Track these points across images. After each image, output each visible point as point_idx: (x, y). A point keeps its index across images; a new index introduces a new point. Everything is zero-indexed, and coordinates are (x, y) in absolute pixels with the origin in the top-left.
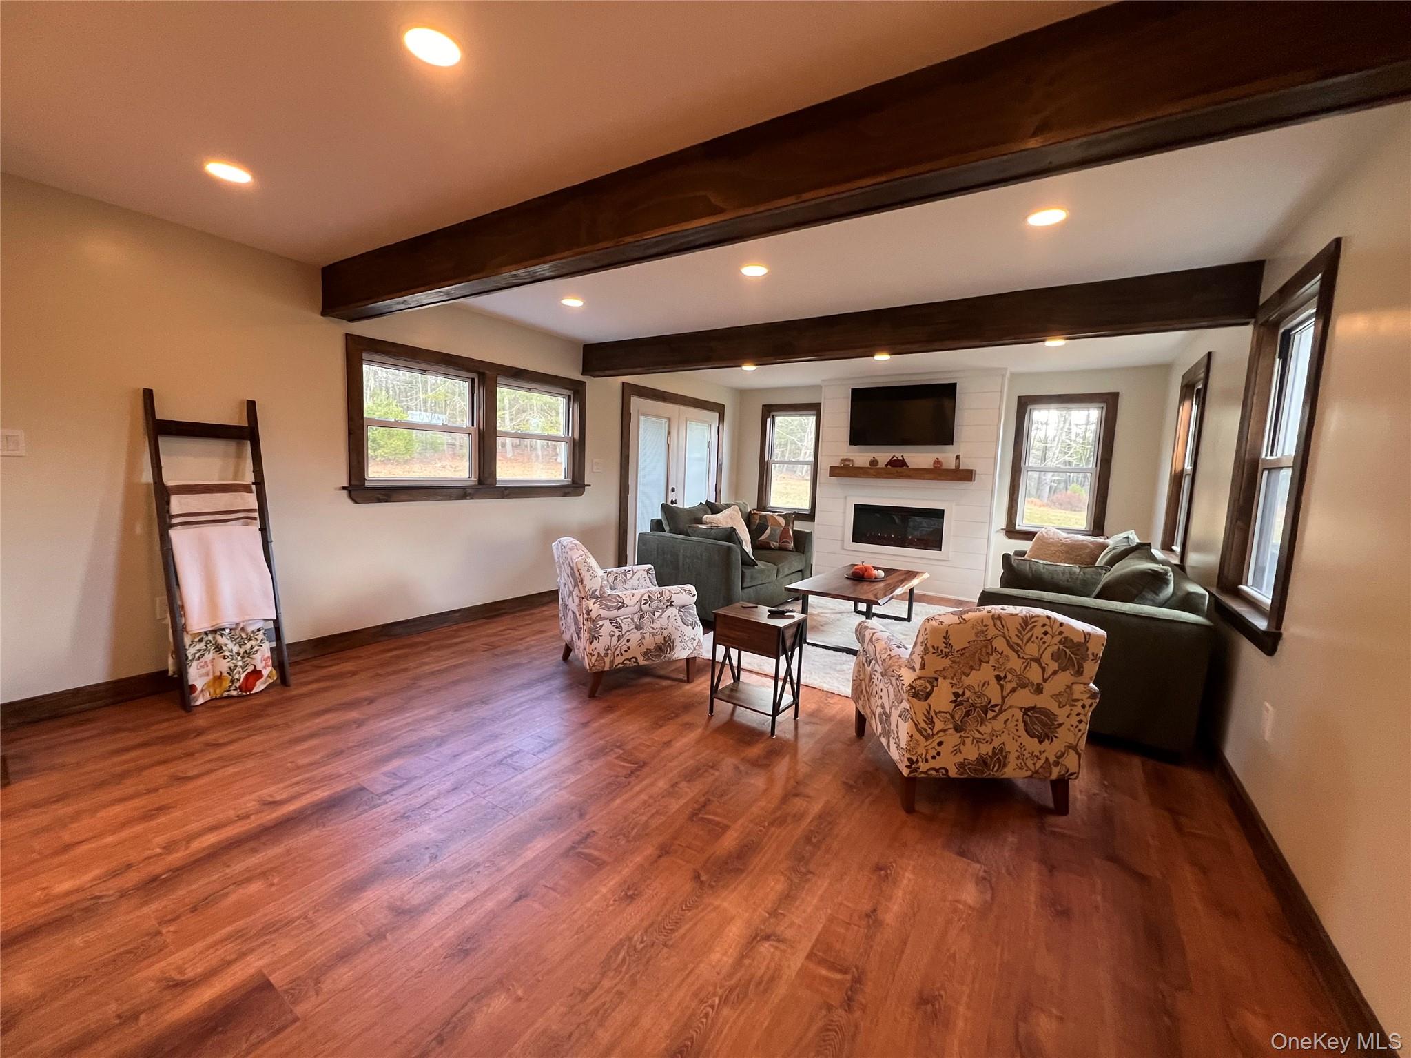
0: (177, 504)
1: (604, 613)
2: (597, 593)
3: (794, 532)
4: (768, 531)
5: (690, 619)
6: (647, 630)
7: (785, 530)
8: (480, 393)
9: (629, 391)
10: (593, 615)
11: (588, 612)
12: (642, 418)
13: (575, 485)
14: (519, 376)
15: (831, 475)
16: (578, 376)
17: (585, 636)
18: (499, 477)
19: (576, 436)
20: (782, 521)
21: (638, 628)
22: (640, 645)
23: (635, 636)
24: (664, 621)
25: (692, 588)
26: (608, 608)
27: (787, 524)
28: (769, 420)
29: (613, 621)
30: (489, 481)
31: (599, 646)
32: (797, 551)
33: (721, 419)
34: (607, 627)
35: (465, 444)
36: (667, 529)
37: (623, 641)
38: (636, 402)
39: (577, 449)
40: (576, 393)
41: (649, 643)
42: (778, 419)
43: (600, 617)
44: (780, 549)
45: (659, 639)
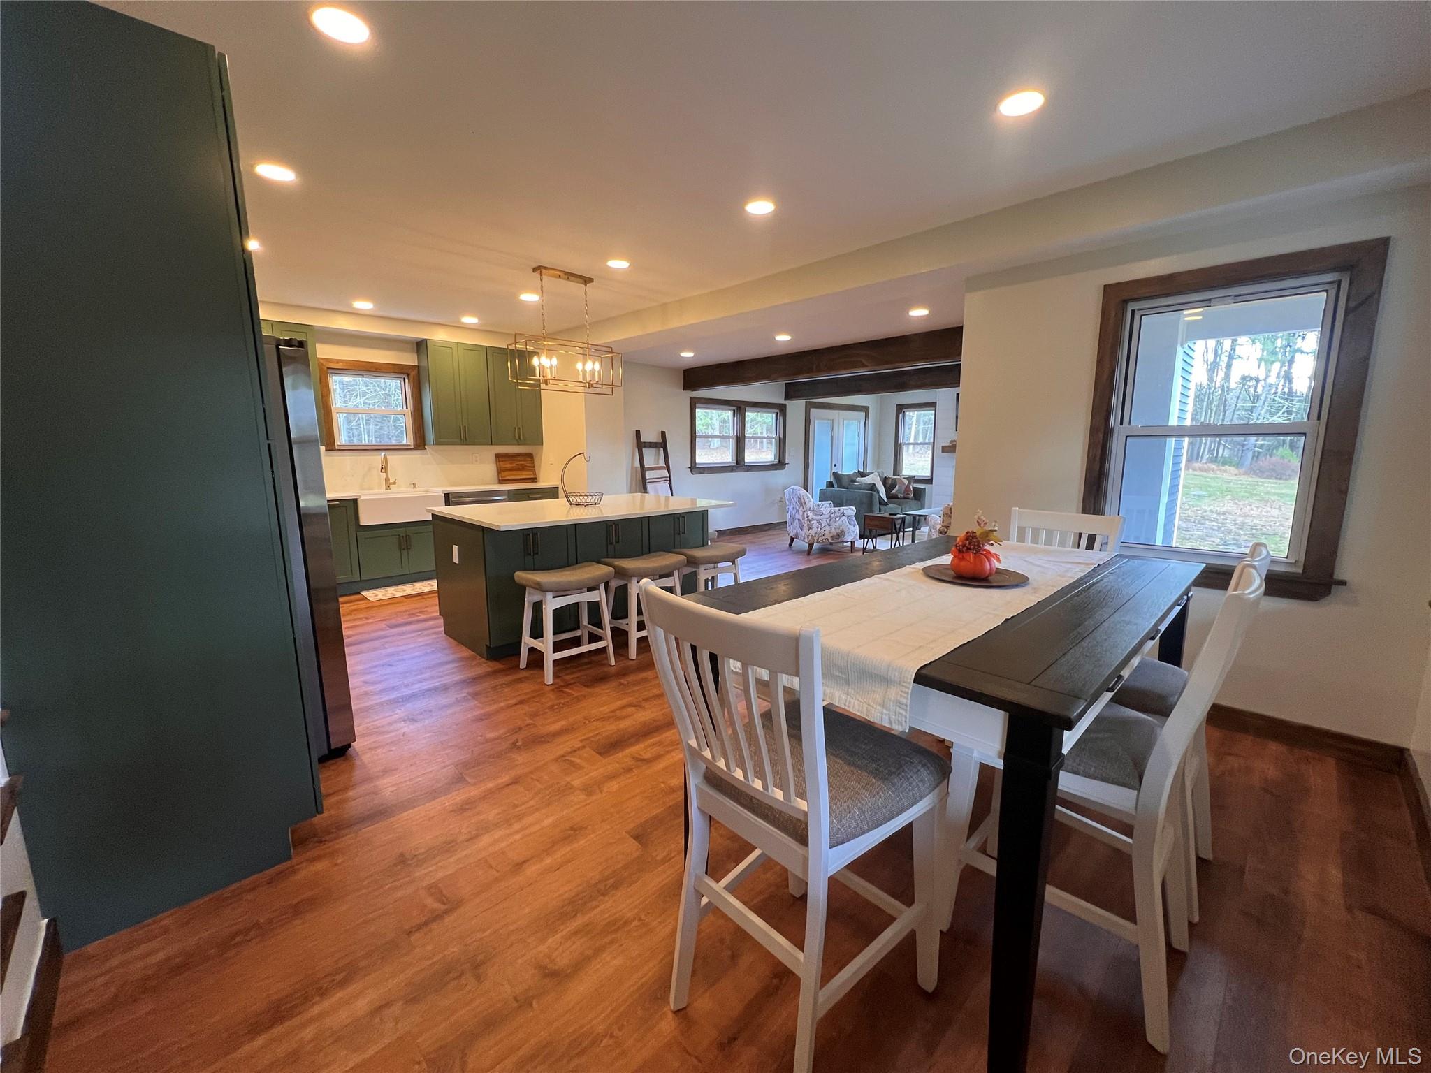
0: (649, 475)
1: (815, 517)
2: (811, 509)
3: (914, 488)
4: (897, 488)
5: (852, 523)
6: (833, 526)
7: (908, 487)
8: (738, 417)
9: (808, 407)
10: (810, 518)
11: (808, 517)
12: (816, 421)
13: (780, 464)
14: (756, 405)
15: (943, 451)
16: (782, 401)
17: (805, 528)
18: (746, 461)
19: (781, 436)
20: (906, 482)
21: (829, 525)
22: (830, 533)
23: (828, 528)
24: (840, 522)
25: (854, 508)
26: (816, 515)
27: (909, 483)
28: (901, 415)
29: (818, 521)
30: (742, 463)
31: (812, 532)
32: (915, 499)
33: (867, 416)
34: (815, 524)
35: (731, 444)
36: (836, 486)
37: (823, 530)
38: (813, 411)
39: (782, 443)
40: (781, 410)
41: (834, 532)
42: (907, 413)
43: (813, 519)
44: (905, 498)
45: (838, 531)
